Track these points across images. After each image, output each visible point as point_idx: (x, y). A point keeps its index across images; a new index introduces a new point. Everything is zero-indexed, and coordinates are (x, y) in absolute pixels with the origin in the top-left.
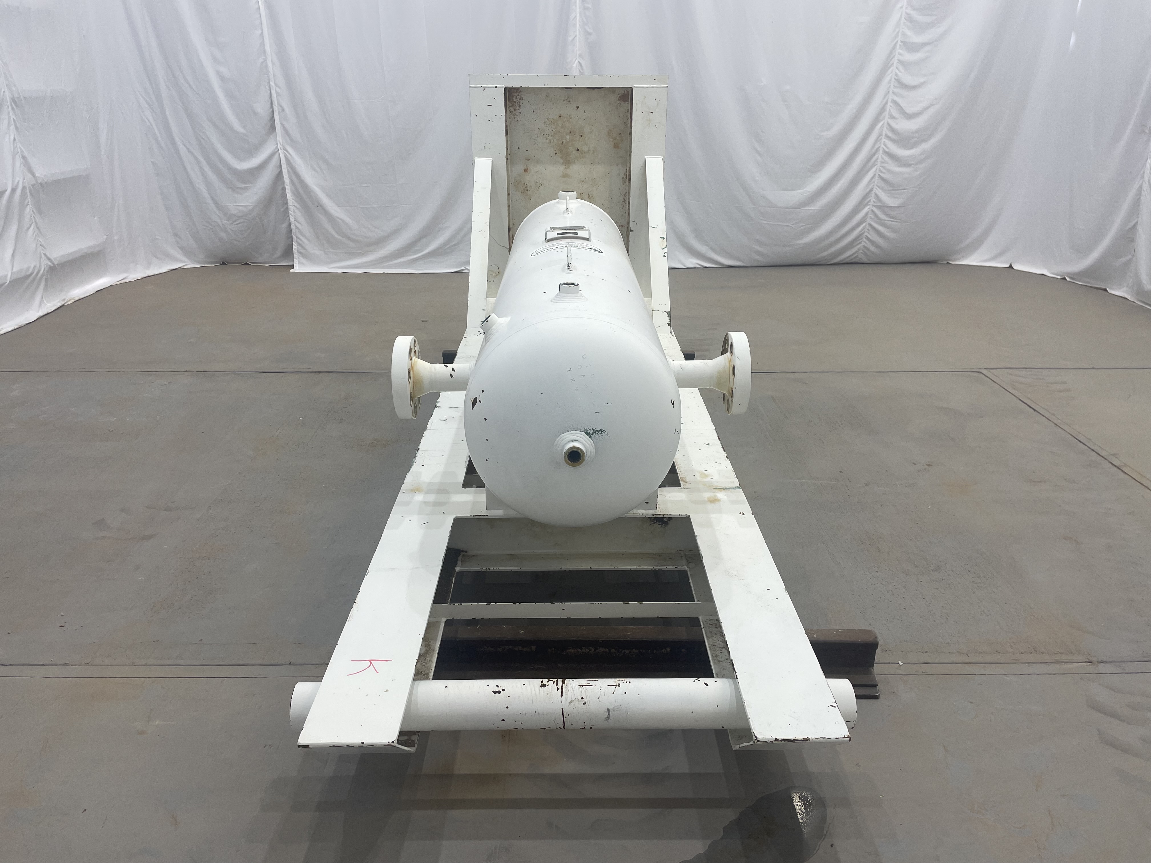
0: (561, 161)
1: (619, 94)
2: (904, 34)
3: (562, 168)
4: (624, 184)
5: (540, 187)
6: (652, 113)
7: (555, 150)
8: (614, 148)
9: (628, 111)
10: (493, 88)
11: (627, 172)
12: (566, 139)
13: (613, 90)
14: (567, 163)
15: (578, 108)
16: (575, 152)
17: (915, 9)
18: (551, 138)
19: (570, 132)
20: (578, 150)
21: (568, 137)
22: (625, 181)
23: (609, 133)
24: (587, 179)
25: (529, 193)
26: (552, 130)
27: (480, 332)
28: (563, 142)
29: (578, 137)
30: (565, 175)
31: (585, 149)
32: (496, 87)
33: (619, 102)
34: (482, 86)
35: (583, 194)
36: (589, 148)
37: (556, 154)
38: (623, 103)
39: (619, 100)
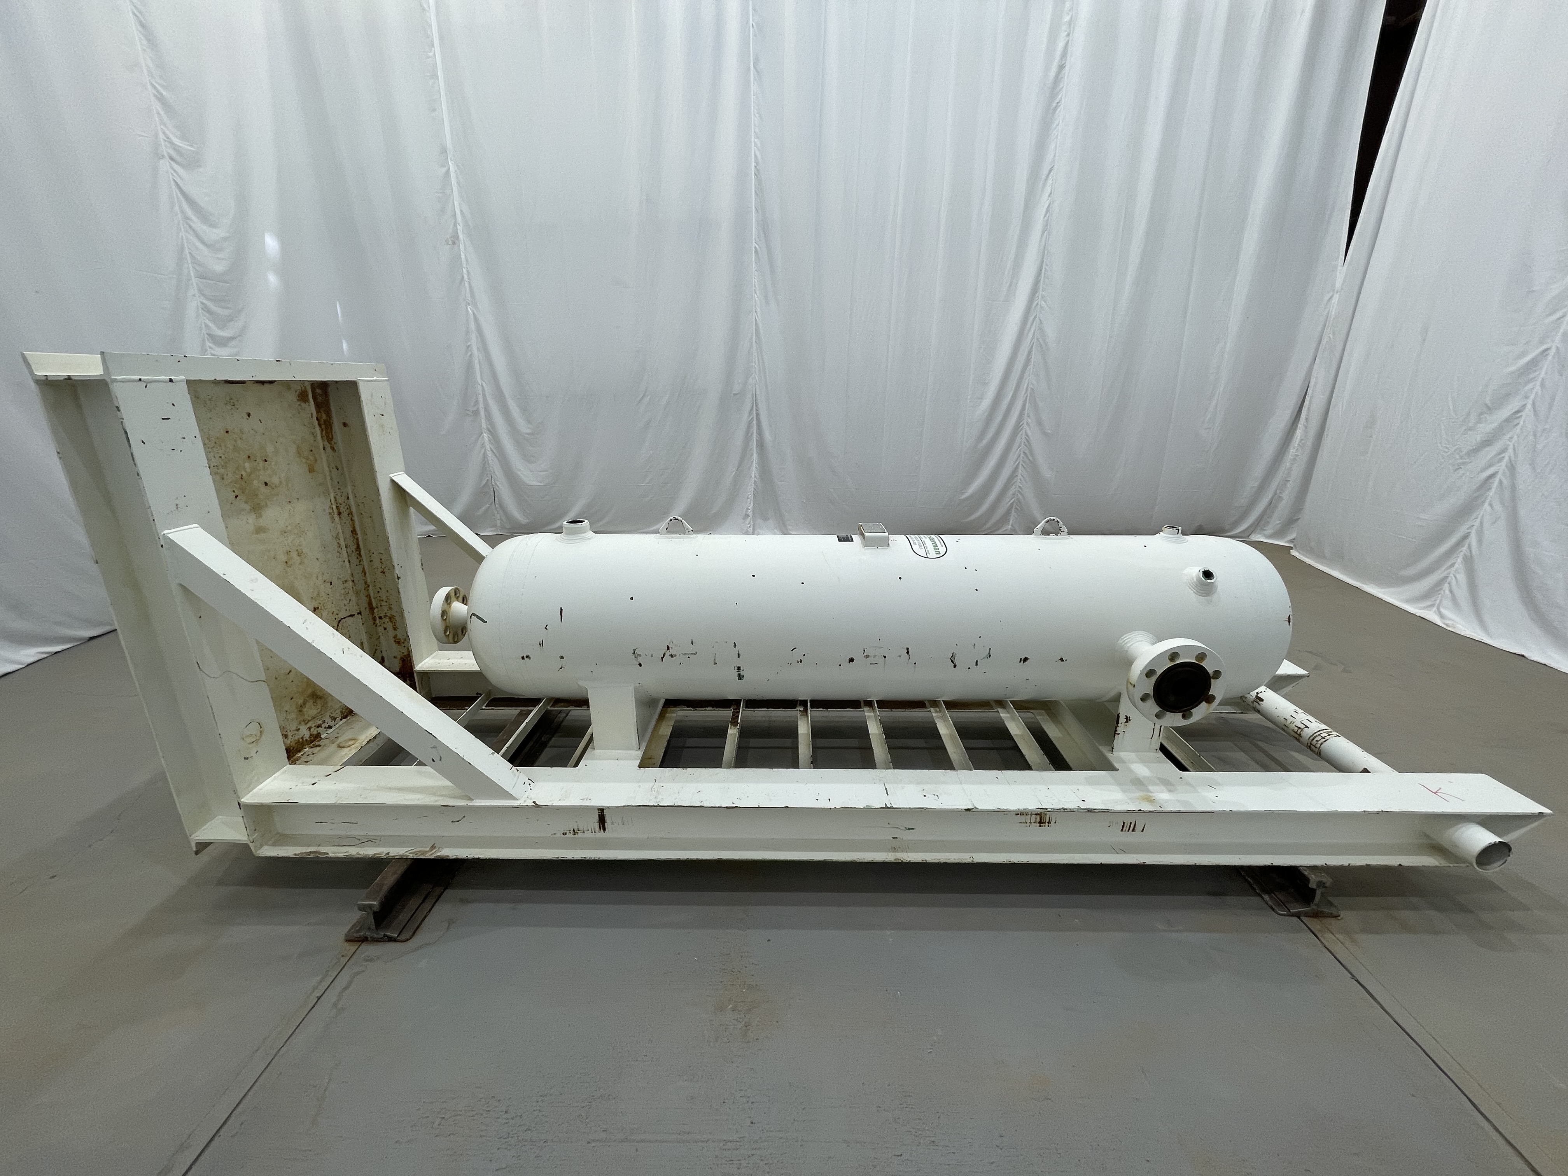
0: (247, 507)
1: (296, 391)
3: (252, 518)
4: (333, 522)
6: (383, 415)
7: (234, 491)
8: (310, 472)
9: (312, 417)
11: (332, 504)
12: (245, 469)
13: (287, 385)
14: (257, 509)
15: (249, 415)
16: (264, 489)
17: (208, 299)
18: (222, 471)
19: (249, 457)
20: (266, 484)
21: (247, 465)
22: (333, 518)
23: (299, 453)
24: (289, 528)
26: (221, 457)
28: (242, 475)
29: (262, 463)
30: (259, 530)
31: (275, 480)
32: (171, 380)
33: (299, 403)
34: (140, 380)
35: (290, 551)
36: (280, 478)
37: (236, 497)
38: (303, 405)
39: (298, 400)
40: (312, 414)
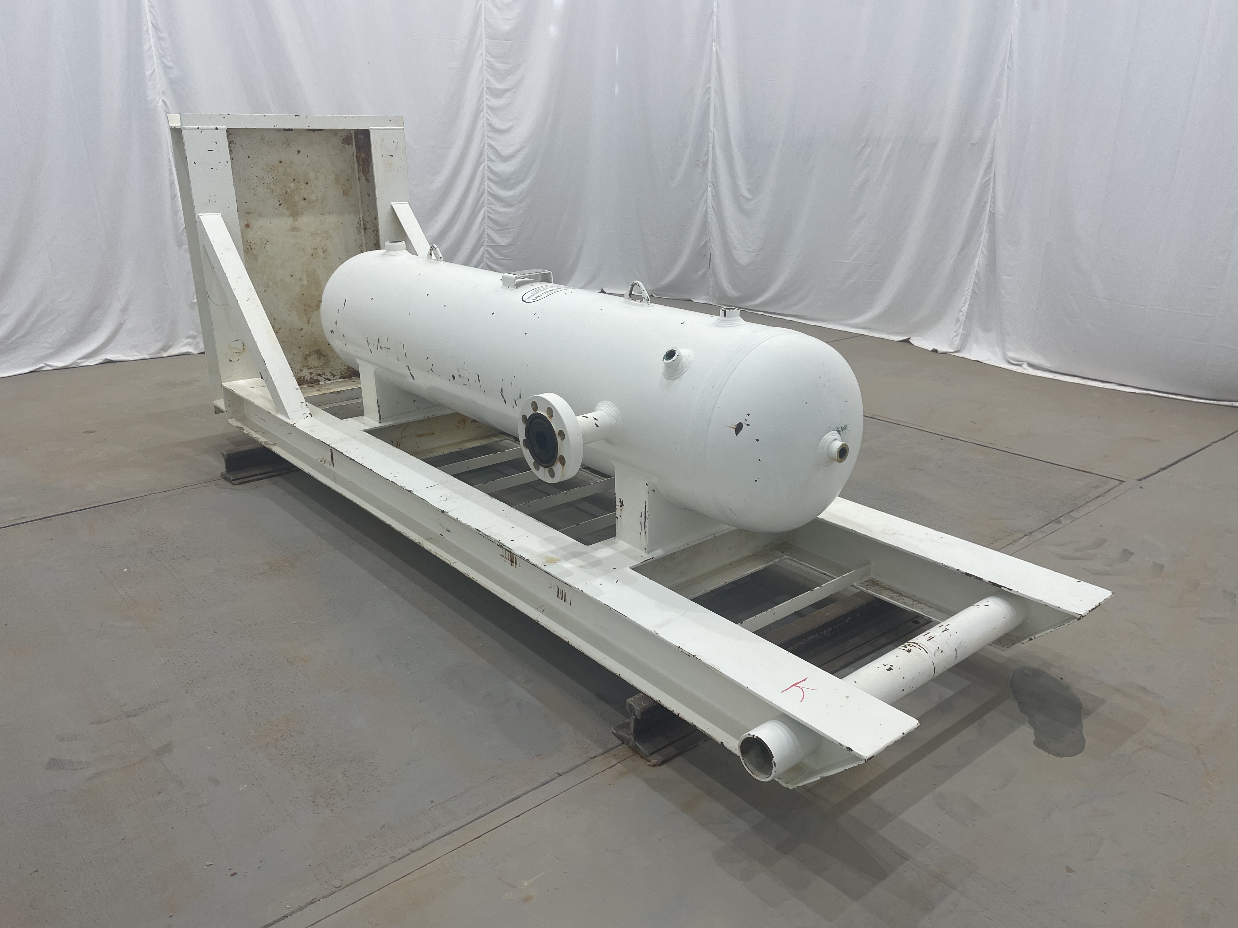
0: (287, 213)
1: (342, 136)
2: (487, 80)
3: (290, 221)
4: (359, 235)
5: (266, 244)
6: (392, 156)
7: (279, 201)
8: (344, 195)
9: (353, 155)
10: (212, 129)
11: (360, 221)
12: (290, 187)
13: (335, 132)
14: (295, 214)
15: (299, 152)
16: (302, 203)
18: (273, 187)
19: (294, 180)
20: (305, 199)
21: (292, 185)
22: (360, 231)
23: (337, 180)
24: (319, 232)
25: (255, 252)
26: (273, 178)
27: (306, 415)
28: (287, 191)
29: (304, 185)
30: (294, 229)
31: (313, 197)
32: (217, 129)
33: (343, 145)
34: (198, 128)
35: (316, 248)
36: (317, 196)
37: (280, 205)
38: (346, 146)
39: (342, 143)
40: (353, 154)
